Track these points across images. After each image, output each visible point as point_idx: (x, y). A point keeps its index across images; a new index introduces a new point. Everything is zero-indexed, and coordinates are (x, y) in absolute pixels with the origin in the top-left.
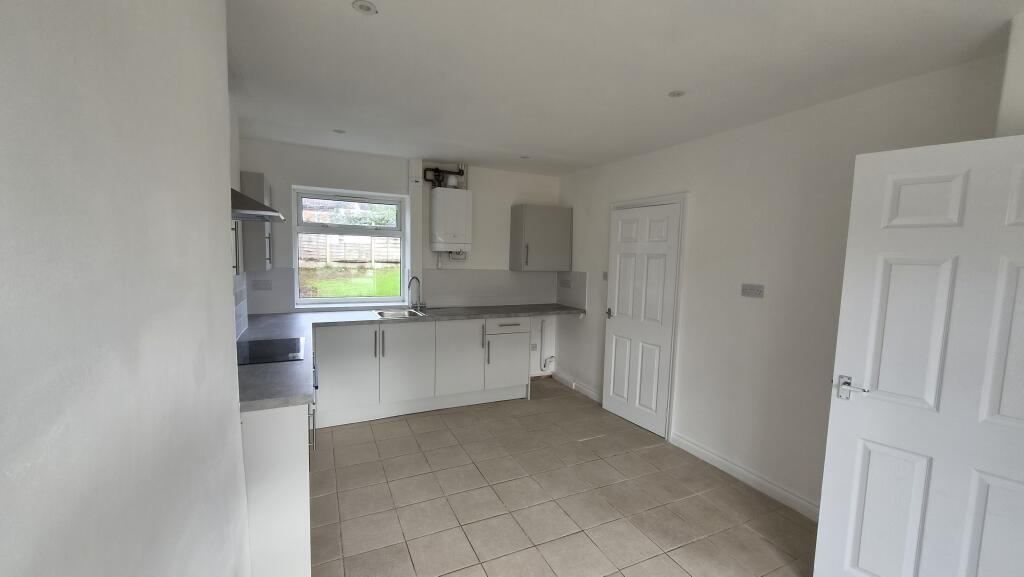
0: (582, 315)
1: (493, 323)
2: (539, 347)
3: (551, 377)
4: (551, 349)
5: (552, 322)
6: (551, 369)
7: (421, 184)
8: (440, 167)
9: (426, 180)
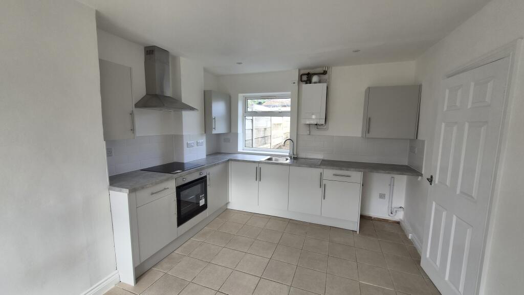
0: (420, 177)
1: (328, 173)
2: (387, 197)
3: (398, 223)
4: (400, 200)
5: (402, 181)
6: (399, 216)
7: (296, 84)
8: (312, 71)
9: (302, 81)
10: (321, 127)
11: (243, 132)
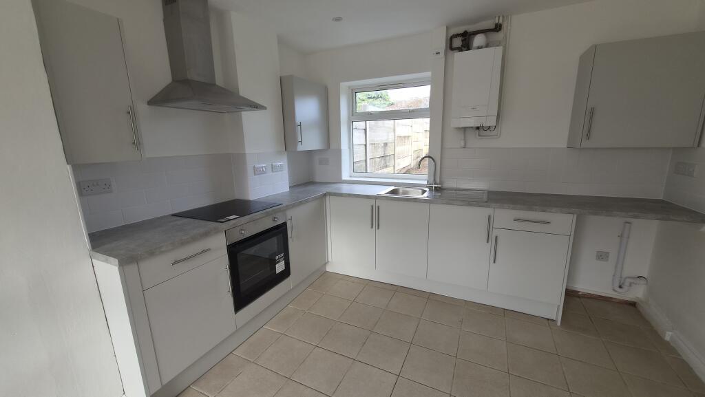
1: (504, 216)
2: (612, 257)
5: (647, 230)
6: (636, 293)
7: (442, 55)
8: (471, 28)
9: (452, 49)
10: (488, 133)
11: (349, 148)
